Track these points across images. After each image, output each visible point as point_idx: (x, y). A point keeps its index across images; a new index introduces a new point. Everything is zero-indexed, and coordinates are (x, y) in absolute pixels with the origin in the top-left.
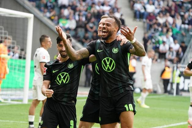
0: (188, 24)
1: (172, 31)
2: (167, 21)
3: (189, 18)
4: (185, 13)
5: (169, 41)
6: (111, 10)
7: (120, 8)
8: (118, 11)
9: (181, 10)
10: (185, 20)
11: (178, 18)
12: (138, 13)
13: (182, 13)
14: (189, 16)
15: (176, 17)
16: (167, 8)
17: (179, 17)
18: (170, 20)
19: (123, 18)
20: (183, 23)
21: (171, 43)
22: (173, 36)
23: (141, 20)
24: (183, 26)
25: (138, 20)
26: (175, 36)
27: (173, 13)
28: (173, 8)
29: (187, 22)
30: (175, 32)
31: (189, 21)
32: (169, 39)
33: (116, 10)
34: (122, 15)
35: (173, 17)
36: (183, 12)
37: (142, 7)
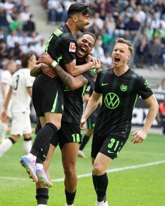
0: (124, 29)
1: (103, 38)
2: (94, 24)
3: (125, 21)
4: (120, 13)
5: (98, 52)
6: (15, 10)
7: (28, 6)
8: (26, 10)
9: (114, 9)
10: (120, 23)
11: (110, 21)
12: (53, 13)
13: (116, 14)
14: (126, 16)
15: (107, 19)
16: (95, 6)
17: (112, 19)
18: (99, 23)
19: (33, 20)
20: (118, 27)
21: (101, 56)
22: (103, 46)
23: (59, 23)
24: (117, 32)
25: (54, 23)
26: (106, 46)
27: (103, 13)
28: (103, 6)
29: (122, 25)
30: (106, 40)
31: (126, 24)
32: (97, 50)
33: (22, 9)
34: (31, 16)
35: (103, 18)
36: (117, 11)
37: (60, 5)
